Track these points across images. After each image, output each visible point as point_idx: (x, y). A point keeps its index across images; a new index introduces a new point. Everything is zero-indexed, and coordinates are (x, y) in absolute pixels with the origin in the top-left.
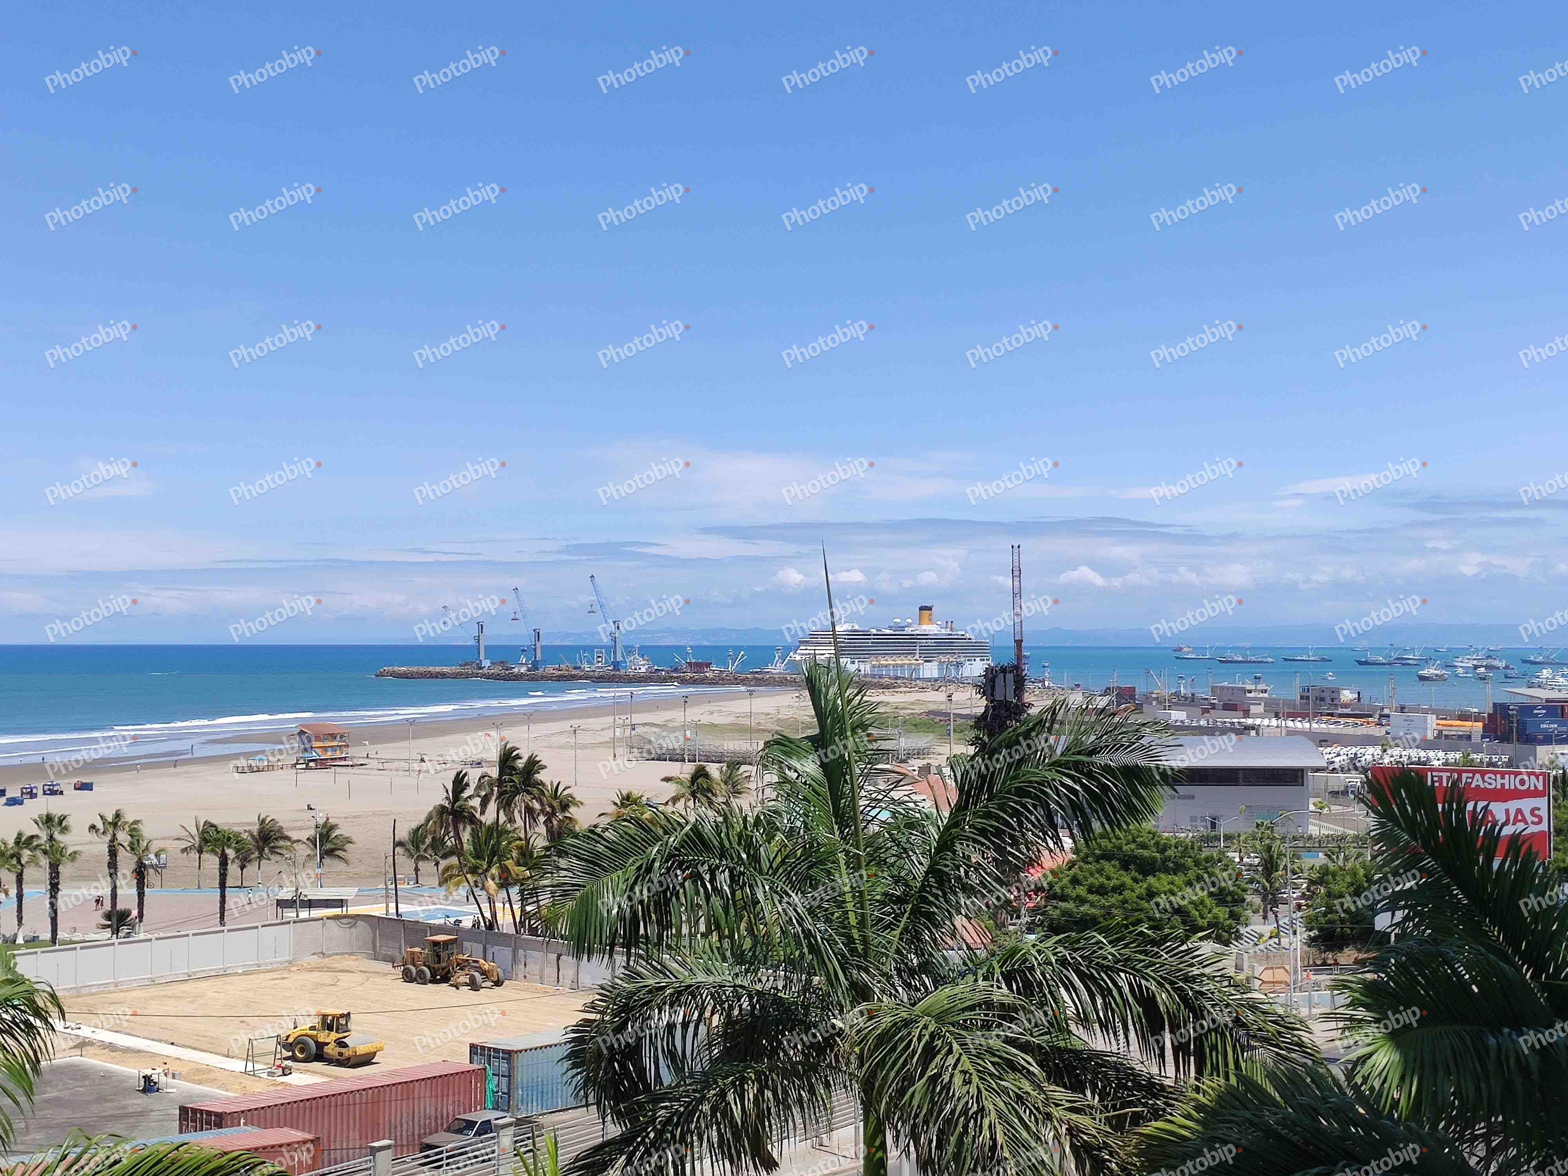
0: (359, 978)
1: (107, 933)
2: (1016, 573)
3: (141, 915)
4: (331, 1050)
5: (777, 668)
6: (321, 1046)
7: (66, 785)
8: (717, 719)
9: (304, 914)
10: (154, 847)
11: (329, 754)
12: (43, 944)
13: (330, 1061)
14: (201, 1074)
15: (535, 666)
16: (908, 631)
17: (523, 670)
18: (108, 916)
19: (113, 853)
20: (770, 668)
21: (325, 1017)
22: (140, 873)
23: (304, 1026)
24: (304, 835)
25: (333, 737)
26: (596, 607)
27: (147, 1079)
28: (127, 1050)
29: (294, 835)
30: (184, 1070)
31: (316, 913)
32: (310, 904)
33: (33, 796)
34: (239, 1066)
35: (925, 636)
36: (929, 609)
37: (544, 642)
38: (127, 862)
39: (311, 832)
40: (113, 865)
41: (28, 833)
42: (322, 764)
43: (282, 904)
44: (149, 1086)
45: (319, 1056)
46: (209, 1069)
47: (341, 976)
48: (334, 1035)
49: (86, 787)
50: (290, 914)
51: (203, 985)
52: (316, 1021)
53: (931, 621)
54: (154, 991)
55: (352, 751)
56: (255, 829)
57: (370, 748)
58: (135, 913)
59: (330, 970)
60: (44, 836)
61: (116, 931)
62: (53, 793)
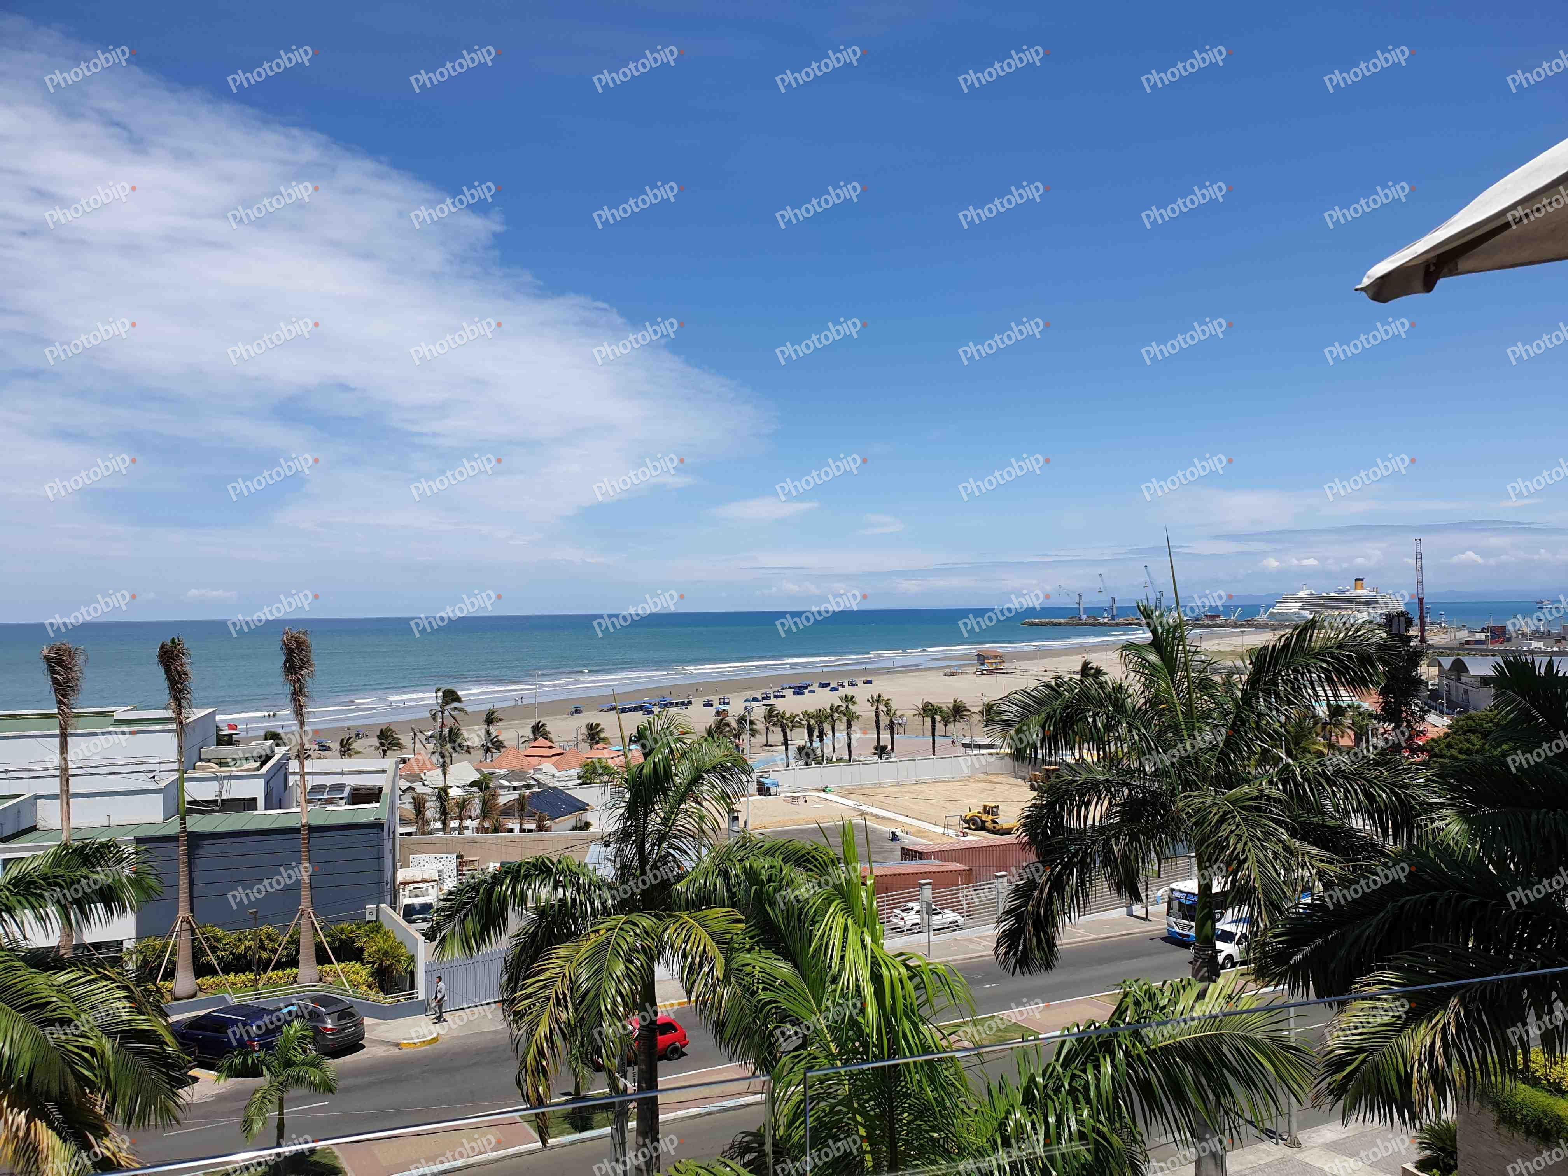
0: (1007, 787)
1: (876, 757)
2: (1419, 556)
3: (892, 749)
4: (989, 825)
5: (1262, 618)
6: (983, 822)
7: (859, 681)
8: (1222, 648)
9: (976, 751)
10: (898, 713)
11: (994, 667)
12: (845, 761)
13: (989, 831)
14: (921, 833)
15: (1113, 618)
16: (1348, 594)
17: (1106, 620)
18: (876, 748)
19: (877, 715)
20: (1257, 618)
21: (985, 807)
22: (891, 726)
23: (974, 812)
24: (977, 710)
25: (996, 657)
26: (1149, 584)
27: (893, 833)
28: (884, 818)
29: (973, 710)
30: (913, 830)
31: (983, 751)
32: (980, 746)
33: (843, 686)
34: (940, 830)
35: (1359, 597)
36: (1362, 580)
37: (1117, 605)
38: (884, 720)
39: (980, 709)
40: (877, 722)
41: (836, 705)
42: (990, 672)
43: (964, 745)
44: (894, 838)
45: (983, 828)
46: (926, 831)
47: (997, 786)
48: (991, 817)
49: (869, 682)
50: (969, 751)
51: (924, 786)
52: (981, 809)
53: (1362, 588)
54: (899, 788)
55: (1006, 665)
56: (951, 706)
57: (1017, 664)
58: (890, 747)
59: (991, 782)
60: (844, 705)
61: (880, 757)
62: (853, 685)
